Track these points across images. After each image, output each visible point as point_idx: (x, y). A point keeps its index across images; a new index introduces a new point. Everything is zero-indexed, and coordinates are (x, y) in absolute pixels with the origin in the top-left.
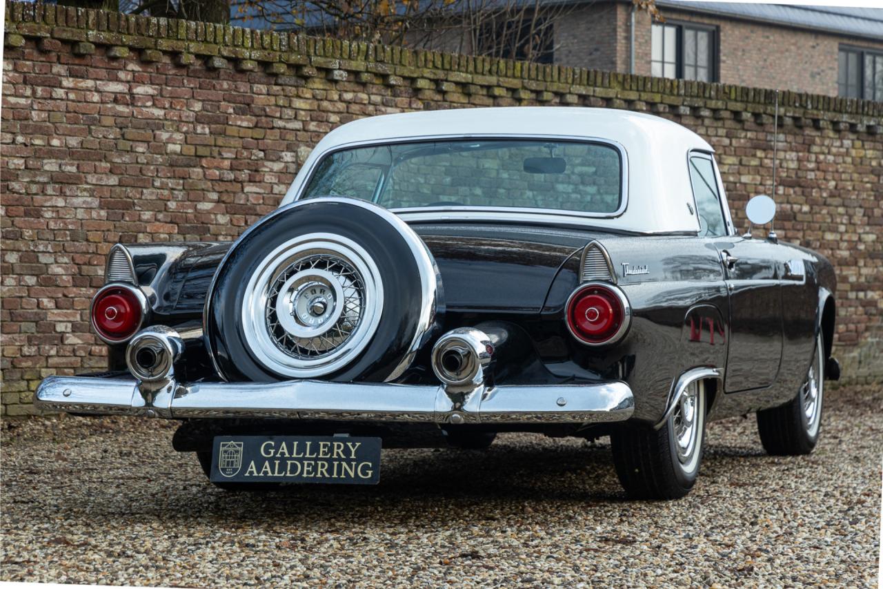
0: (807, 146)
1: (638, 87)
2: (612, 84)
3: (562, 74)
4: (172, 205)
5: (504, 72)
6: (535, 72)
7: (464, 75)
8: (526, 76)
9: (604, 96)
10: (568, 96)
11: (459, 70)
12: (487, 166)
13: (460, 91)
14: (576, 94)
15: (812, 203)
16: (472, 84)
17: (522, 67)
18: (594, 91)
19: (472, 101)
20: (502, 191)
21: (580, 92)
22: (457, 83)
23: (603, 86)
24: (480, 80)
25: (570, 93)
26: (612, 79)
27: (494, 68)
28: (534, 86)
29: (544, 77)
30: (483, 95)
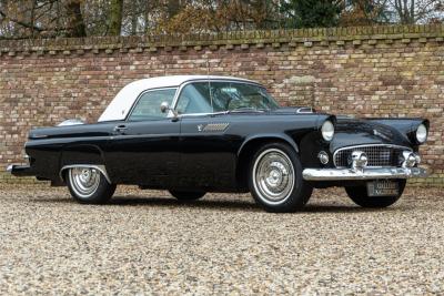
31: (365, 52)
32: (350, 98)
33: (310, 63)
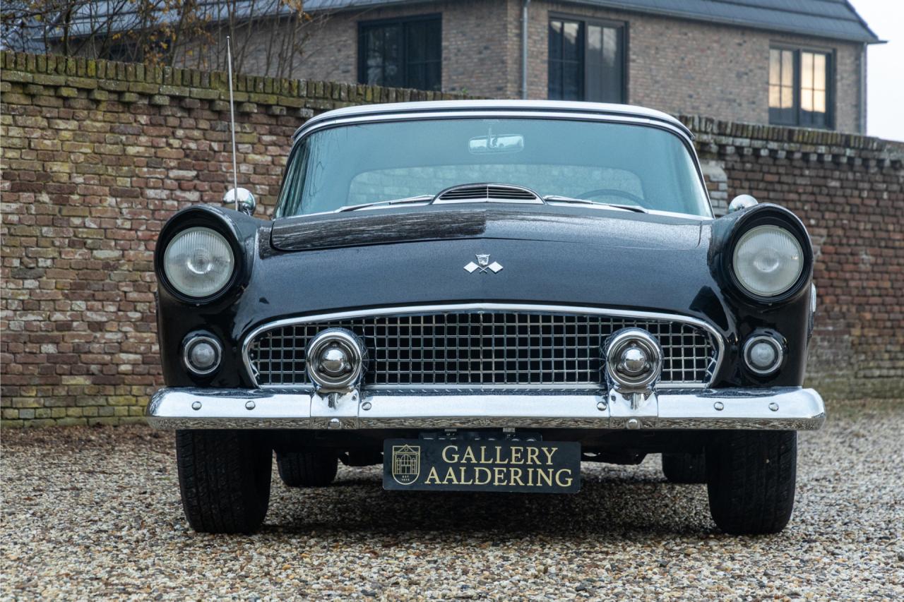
1: (246, 87)
2: (213, 85)
3: (148, 73)
5: (74, 72)
6: (114, 71)
7: (22, 74)
8: (103, 76)
9: (203, 97)
10: (157, 97)
11: (15, 69)
12: (55, 169)
13: (21, 91)
14: (168, 95)
16: (33, 84)
17: (97, 66)
18: (190, 91)
19: (35, 103)
20: (76, 197)
21: (172, 93)
22: (14, 83)
23: (201, 86)
24: (42, 79)
25: (159, 94)
26: (213, 79)
27: (61, 67)
28: (112, 86)
29: (126, 76)
30: (50, 96)
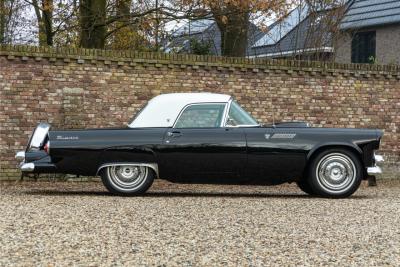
0: (329, 83)
4: (6, 109)
15: (332, 106)
31: (125, 72)
32: (112, 109)
33: (80, 77)
